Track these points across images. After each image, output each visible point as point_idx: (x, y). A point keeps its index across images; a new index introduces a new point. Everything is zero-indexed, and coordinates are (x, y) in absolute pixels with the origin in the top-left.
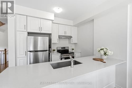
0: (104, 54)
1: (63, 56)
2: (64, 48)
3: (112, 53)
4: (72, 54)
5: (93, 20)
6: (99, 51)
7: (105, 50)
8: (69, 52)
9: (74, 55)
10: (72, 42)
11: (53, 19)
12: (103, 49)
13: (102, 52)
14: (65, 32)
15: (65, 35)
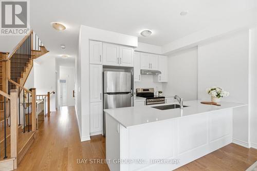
0: (217, 96)
1: (150, 102)
2: (148, 90)
3: (228, 93)
4: (163, 99)
5: (197, 46)
6: (209, 92)
7: (218, 90)
8: (155, 97)
9: (164, 101)
10: (159, 81)
11: (137, 46)
12: (215, 89)
13: (214, 93)
14: (150, 65)
15: (149, 69)
